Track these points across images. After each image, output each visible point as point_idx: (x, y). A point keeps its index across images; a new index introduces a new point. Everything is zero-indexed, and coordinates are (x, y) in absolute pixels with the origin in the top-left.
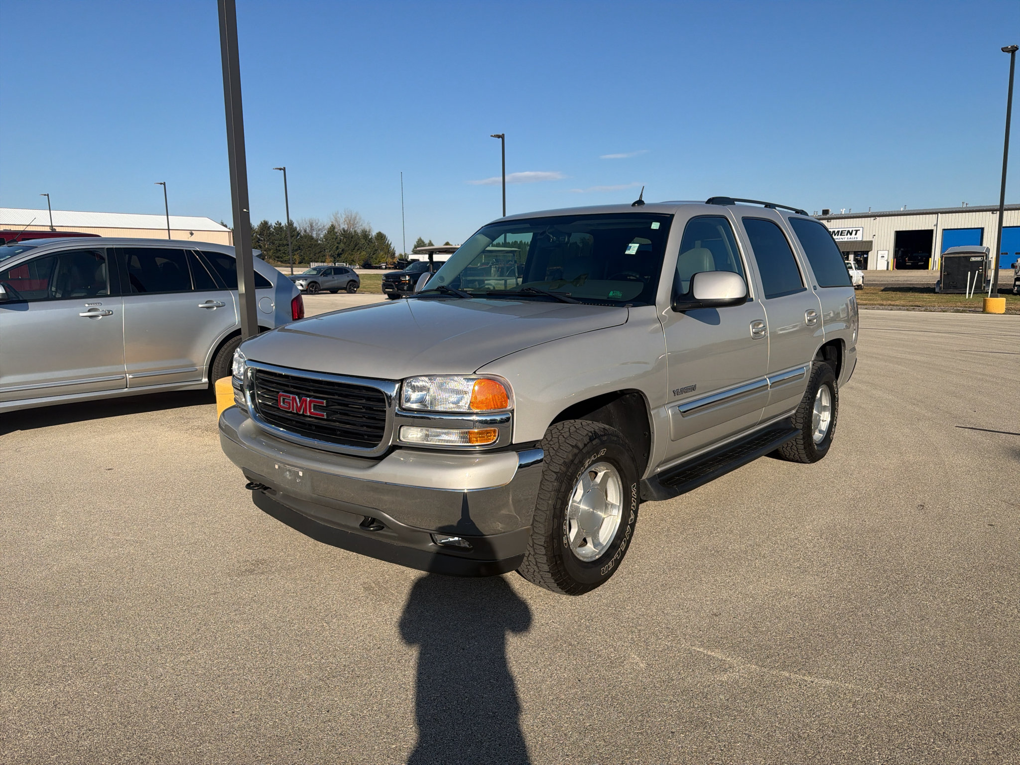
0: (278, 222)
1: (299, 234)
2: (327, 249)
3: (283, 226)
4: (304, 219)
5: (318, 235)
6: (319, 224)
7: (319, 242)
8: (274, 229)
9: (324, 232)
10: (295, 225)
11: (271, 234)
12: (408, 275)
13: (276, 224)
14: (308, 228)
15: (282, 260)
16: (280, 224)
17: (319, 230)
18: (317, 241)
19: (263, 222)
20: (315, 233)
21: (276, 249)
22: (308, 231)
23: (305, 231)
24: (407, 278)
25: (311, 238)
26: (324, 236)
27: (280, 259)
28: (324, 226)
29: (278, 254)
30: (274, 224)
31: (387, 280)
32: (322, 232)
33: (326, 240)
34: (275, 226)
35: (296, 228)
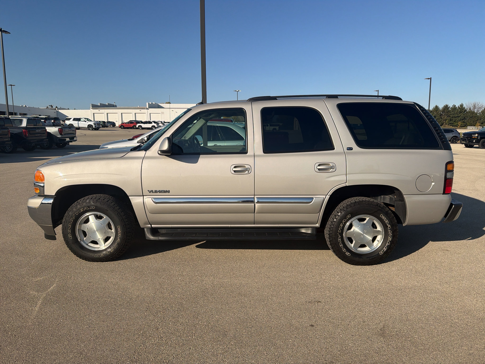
0: (454, 105)
1: (466, 111)
2: (482, 118)
3: (457, 107)
4: (470, 102)
5: (478, 111)
6: (480, 105)
7: (478, 115)
8: (451, 109)
9: (482, 109)
10: (464, 106)
11: (449, 111)
12: (477, 134)
13: (453, 106)
14: (472, 107)
15: (453, 125)
16: (455, 106)
17: (479, 108)
18: (477, 114)
19: (445, 106)
20: (476, 110)
21: (451, 119)
22: (472, 109)
23: (470, 109)
24: (476, 135)
25: (474, 112)
26: (482, 111)
27: (452, 125)
28: (482, 106)
29: (451, 122)
30: (451, 106)
31: (464, 136)
32: (481, 109)
33: (482, 114)
34: (452, 107)
35: (464, 108)
